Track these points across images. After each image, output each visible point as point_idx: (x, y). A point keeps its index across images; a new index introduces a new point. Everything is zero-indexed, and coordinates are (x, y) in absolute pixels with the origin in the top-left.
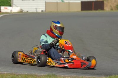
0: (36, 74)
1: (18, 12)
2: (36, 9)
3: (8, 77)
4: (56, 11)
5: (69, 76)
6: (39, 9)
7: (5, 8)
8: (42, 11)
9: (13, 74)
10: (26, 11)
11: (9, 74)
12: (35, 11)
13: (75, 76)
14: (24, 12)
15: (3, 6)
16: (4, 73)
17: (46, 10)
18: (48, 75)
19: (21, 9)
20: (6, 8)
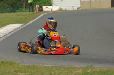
0: (77, 66)
1: (57, 11)
2: (73, 7)
3: (53, 69)
4: (90, 8)
5: (104, 67)
6: (76, 7)
7: (46, 7)
8: (78, 8)
9: (56, 67)
10: (64, 9)
11: (53, 67)
12: (72, 9)
13: (110, 67)
14: (62, 10)
15: (44, 5)
16: (50, 66)
17: (81, 7)
18: (87, 67)
19: (60, 8)
20: (48, 7)
